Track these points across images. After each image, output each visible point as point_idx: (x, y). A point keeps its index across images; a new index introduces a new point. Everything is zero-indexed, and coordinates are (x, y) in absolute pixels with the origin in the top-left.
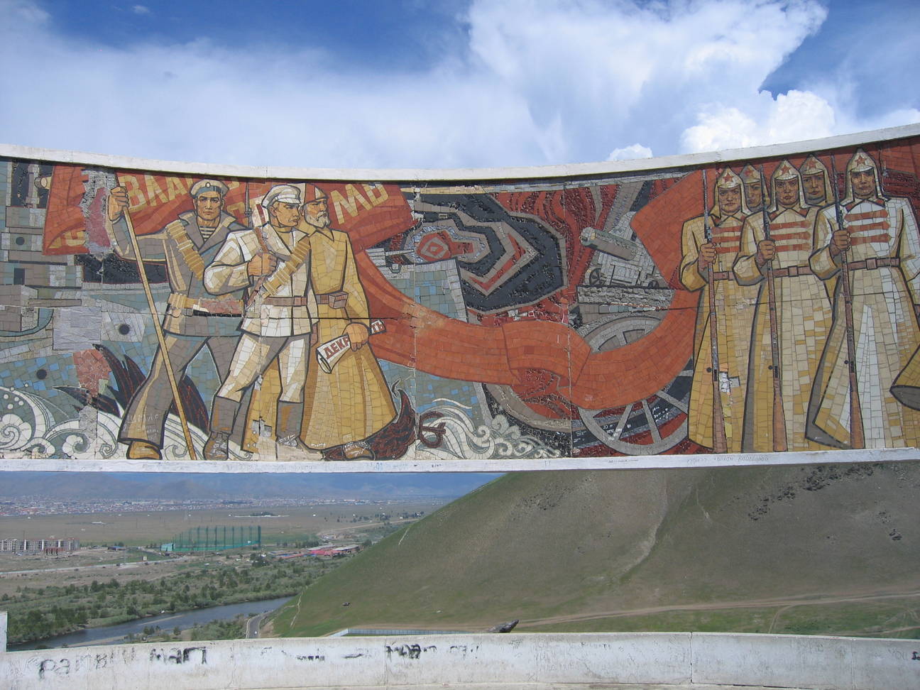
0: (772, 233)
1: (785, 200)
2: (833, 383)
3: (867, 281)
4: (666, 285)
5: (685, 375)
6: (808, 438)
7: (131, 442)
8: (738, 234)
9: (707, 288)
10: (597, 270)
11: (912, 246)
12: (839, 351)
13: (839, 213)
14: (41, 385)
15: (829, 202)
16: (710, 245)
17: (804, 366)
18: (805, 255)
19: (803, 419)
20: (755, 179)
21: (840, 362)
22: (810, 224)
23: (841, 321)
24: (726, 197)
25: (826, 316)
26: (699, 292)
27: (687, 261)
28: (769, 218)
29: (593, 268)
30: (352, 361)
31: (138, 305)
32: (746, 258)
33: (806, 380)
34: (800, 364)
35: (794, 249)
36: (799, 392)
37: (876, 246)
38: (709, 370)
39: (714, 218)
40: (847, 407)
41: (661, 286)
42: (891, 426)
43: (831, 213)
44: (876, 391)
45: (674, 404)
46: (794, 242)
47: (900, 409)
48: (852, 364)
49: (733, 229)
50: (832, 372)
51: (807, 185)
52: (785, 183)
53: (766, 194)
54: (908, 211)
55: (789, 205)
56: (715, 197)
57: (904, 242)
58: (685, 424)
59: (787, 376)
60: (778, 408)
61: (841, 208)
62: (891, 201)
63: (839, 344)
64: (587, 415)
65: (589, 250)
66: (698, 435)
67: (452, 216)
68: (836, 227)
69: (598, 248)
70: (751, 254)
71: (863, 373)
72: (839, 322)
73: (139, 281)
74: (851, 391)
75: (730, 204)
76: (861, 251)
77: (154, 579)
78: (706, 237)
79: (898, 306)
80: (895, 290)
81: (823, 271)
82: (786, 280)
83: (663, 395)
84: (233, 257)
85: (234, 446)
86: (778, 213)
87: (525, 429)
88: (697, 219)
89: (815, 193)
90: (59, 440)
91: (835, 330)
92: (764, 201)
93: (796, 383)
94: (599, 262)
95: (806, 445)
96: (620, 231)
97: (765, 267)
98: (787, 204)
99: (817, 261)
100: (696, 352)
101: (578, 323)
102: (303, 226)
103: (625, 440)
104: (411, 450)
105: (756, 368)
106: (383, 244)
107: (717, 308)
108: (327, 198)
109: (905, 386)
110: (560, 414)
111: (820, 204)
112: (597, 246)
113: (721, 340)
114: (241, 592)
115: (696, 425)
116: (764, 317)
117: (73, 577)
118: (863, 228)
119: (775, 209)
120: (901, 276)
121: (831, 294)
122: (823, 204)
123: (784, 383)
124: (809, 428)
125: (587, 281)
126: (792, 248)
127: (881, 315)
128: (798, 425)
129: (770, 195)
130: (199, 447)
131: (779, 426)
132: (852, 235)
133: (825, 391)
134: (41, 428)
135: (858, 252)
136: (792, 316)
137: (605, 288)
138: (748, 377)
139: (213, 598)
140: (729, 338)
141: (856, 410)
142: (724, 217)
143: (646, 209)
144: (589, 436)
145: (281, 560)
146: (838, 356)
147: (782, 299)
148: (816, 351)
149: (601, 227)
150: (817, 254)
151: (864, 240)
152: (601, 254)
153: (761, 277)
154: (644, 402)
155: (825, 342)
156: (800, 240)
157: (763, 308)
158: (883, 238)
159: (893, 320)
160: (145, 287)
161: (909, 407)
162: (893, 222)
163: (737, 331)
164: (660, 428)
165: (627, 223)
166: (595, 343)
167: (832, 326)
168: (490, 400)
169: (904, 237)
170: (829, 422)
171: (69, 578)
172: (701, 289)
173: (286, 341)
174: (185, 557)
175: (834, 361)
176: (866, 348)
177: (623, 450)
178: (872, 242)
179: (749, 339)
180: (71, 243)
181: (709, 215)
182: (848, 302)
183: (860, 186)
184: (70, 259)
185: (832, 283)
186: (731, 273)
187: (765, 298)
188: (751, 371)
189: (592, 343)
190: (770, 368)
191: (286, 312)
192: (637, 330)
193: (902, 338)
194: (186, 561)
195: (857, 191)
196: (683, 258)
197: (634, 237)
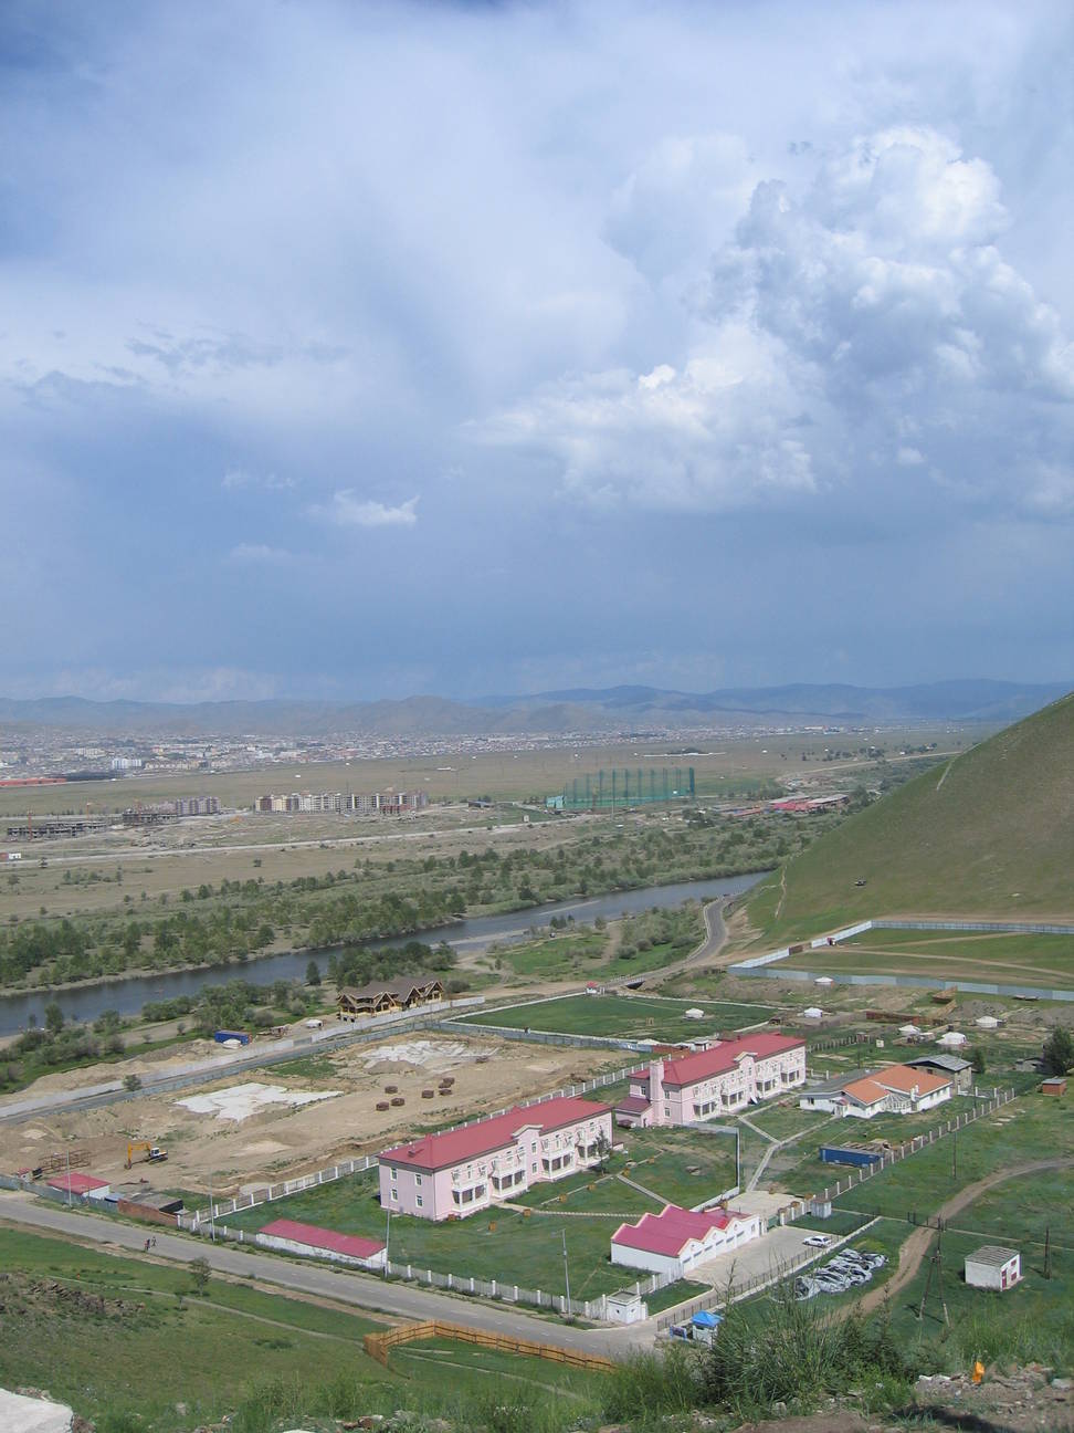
77: (545, 847)
114: (682, 866)
117: (429, 847)
139: (642, 874)
145: (730, 819)
171: (424, 847)
174: (584, 817)
194: (587, 822)
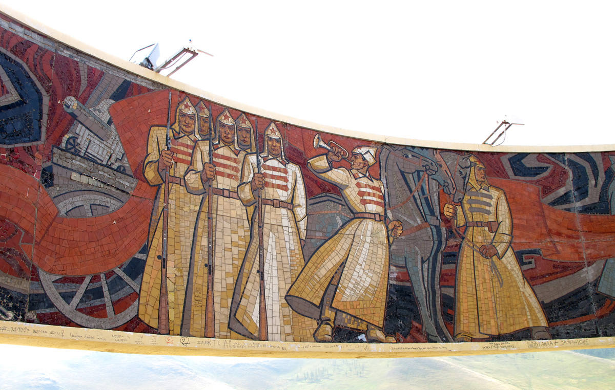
0: (214, 159)
1: (224, 138)
2: (249, 286)
3: (273, 216)
4: (131, 173)
5: (139, 258)
6: (231, 329)
8: (191, 151)
9: (163, 186)
10: (74, 138)
11: (300, 198)
12: (254, 262)
13: (258, 161)
15: (254, 151)
16: (169, 152)
17: (229, 269)
18: (235, 184)
19: (227, 312)
20: (206, 115)
21: (254, 271)
22: (240, 162)
23: (256, 240)
24: (184, 119)
25: (246, 234)
26: (156, 188)
27: (150, 158)
28: (213, 148)
29: (71, 135)
32: (194, 172)
34: (227, 266)
35: (228, 177)
36: (225, 290)
37: (279, 191)
38: (159, 257)
39: (174, 132)
40: (257, 306)
41: (127, 172)
42: (284, 325)
43: (253, 159)
44: (276, 297)
45: (128, 282)
46: (228, 171)
47: (291, 312)
48: (261, 273)
49: (187, 146)
50: (249, 278)
51: (239, 133)
52: (225, 126)
53: (213, 129)
54: (299, 174)
55: (228, 143)
56: (176, 116)
57: (296, 195)
58: (136, 303)
60: (210, 300)
61: (260, 158)
62: (289, 164)
63: (254, 257)
64: (47, 279)
65: (69, 117)
66: (146, 315)
68: (256, 171)
69: (79, 118)
70: (199, 170)
71: (268, 282)
72: (255, 240)
74: (261, 295)
75: (187, 126)
76: (271, 192)
78: (167, 145)
79: (291, 237)
80: (290, 226)
81: (246, 199)
82: (221, 199)
83: (120, 273)
86: (219, 146)
88: (161, 128)
89: (245, 141)
91: (252, 246)
92: (211, 134)
93: (224, 282)
94: (77, 132)
95: (229, 334)
96: (100, 111)
97: (207, 183)
98: (226, 142)
99: (243, 191)
100: (150, 239)
101: (49, 182)
103: (80, 310)
105: (196, 263)
107: (169, 205)
109: (294, 296)
110: (19, 273)
111: (247, 150)
112: (77, 117)
113: (171, 233)
115: (146, 305)
116: (203, 223)
118: (273, 177)
119: (217, 142)
120: (293, 217)
121: (250, 219)
122: (249, 151)
123: (215, 280)
124: (231, 320)
125: (63, 145)
126: (227, 175)
127: (281, 242)
128: (224, 317)
129: (215, 131)
131: (210, 315)
132: (266, 180)
133: (243, 292)
135: (268, 192)
136: (223, 228)
137: (79, 158)
138: (189, 270)
140: (177, 234)
141: (263, 310)
142: (181, 134)
143: (123, 102)
146: (253, 266)
147: (217, 212)
148: (238, 259)
149: (83, 100)
150: (243, 185)
151: (273, 186)
152: (80, 125)
153: (204, 191)
154: (102, 276)
155: (245, 253)
156: (232, 172)
157: (203, 216)
158: (284, 188)
159: (288, 247)
161: (296, 312)
162: (291, 179)
163: (183, 229)
164: (113, 304)
165: (106, 107)
166: (64, 207)
167: (250, 241)
169: (296, 191)
170: (245, 317)
172: (159, 186)
175: (250, 269)
176: (271, 264)
177: (78, 321)
178: (277, 188)
179: (192, 239)
181: (170, 128)
182: (261, 227)
183: (273, 148)
185: (251, 209)
186: (182, 181)
187: (205, 209)
188: (192, 265)
189: (61, 205)
190: (206, 265)
192: (103, 205)
193: (293, 261)
195: (270, 150)
196: (148, 155)
197: (110, 122)
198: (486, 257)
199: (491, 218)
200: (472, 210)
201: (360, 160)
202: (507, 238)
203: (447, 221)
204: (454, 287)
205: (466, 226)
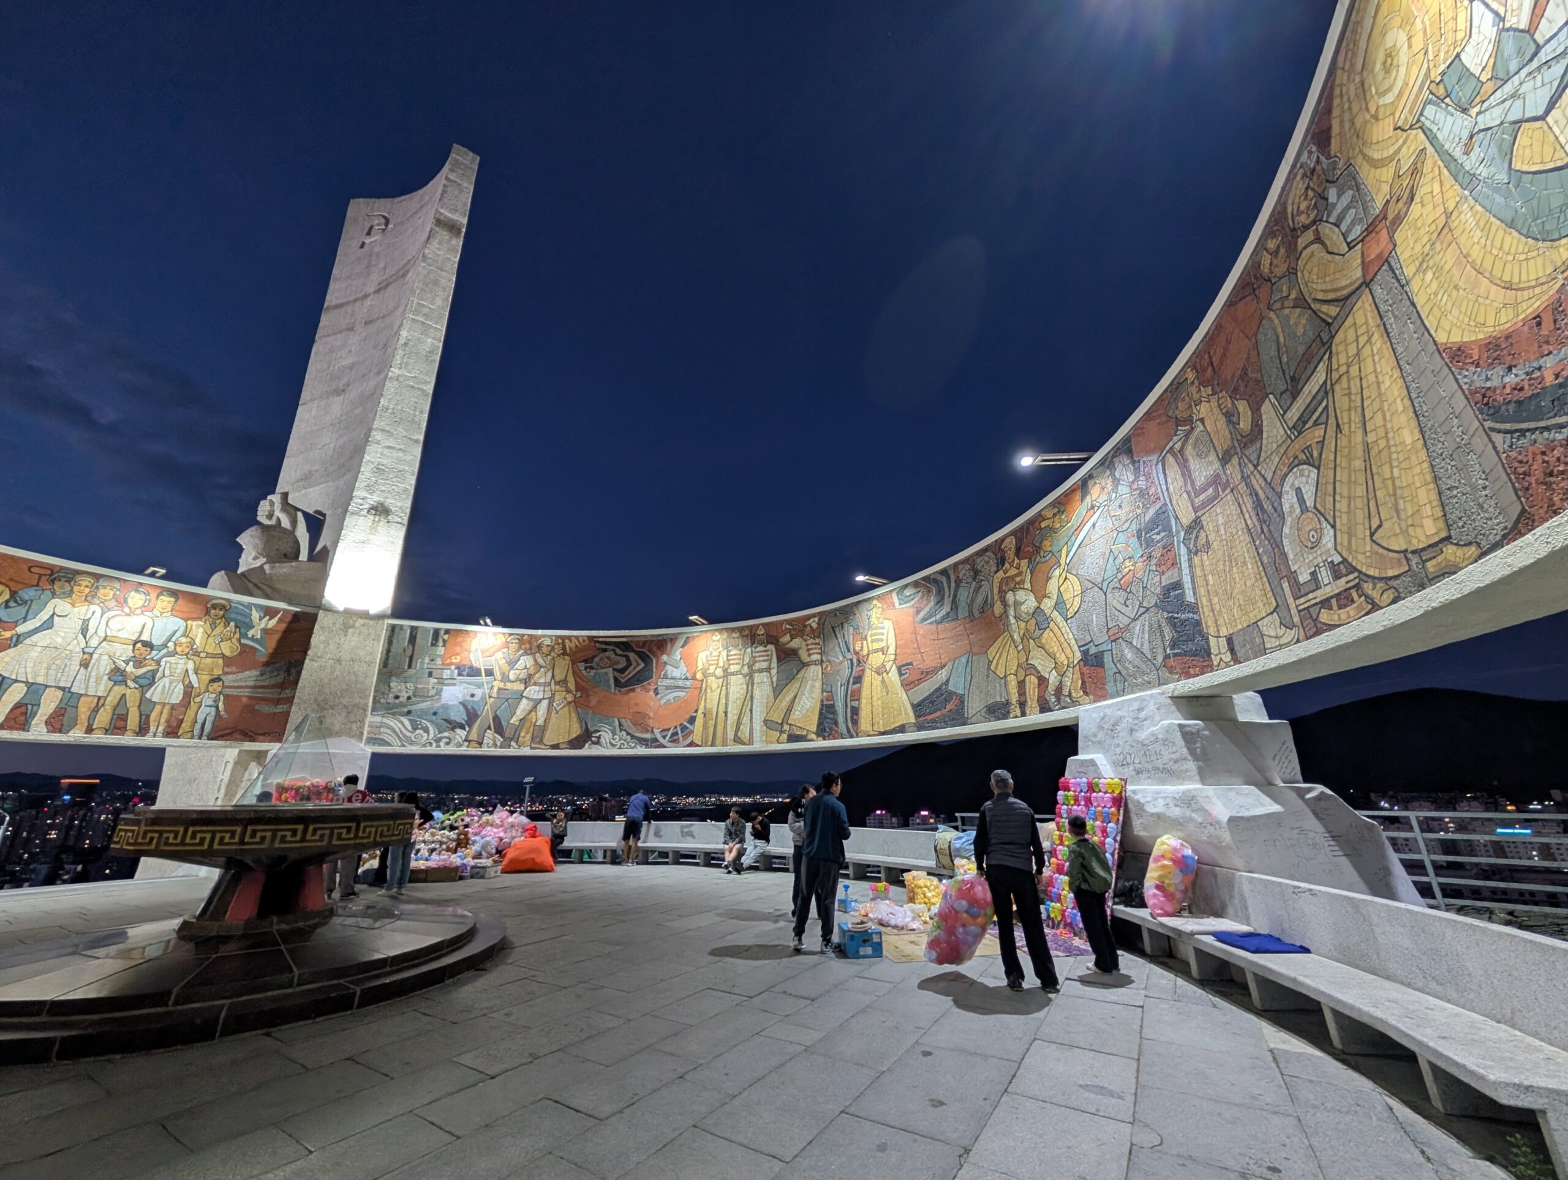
0: (729, 658)
1: (734, 645)
2: (745, 719)
3: (759, 678)
6: (735, 741)
7: (469, 741)
8: (718, 658)
9: (705, 680)
10: (666, 672)
11: (774, 664)
12: (748, 705)
14: (434, 718)
15: (749, 646)
16: (708, 662)
18: (739, 667)
19: (732, 733)
20: (725, 636)
21: (748, 710)
22: (742, 654)
23: (749, 694)
24: (714, 643)
25: (744, 692)
26: (702, 682)
27: (699, 669)
28: (729, 652)
30: (566, 709)
31: (480, 686)
32: (719, 668)
33: (736, 717)
34: (734, 711)
36: (733, 722)
37: (763, 663)
38: (703, 713)
39: (710, 652)
40: (749, 728)
42: (762, 736)
43: (749, 650)
44: (759, 722)
46: (736, 662)
48: (751, 710)
49: (716, 656)
50: (745, 714)
51: (743, 639)
52: (734, 638)
53: (729, 642)
54: (774, 650)
56: (711, 644)
57: (772, 662)
59: (729, 715)
61: (752, 647)
62: (769, 646)
63: (748, 703)
64: (657, 731)
66: (696, 740)
67: (614, 651)
68: (751, 656)
70: (721, 666)
71: (755, 715)
73: (480, 675)
74: (751, 722)
75: (716, 646)
76: (757, 666)
78: (707, 659)
79: (768, 688)
80: (767, 681)
81: (745, 673)
82: (732, 677)
84: (522, 666)
85: (513, 743)
86: (732, 650)
87: (633, 737)
88: (704, 652)
90: (438, 741)
91: (747, 697)
92: (728, 645)
93: (732, 719)
94: (668, 668)
95: (734, 744)
96: (676, 656)
97: (726, 671)
98: (735, 647)
99: (744, 670)
100: (699, 705)
101: (657, 694)
102: (552, 654)
104: (587, 745)
105: (720, 710)
106: (585, 661)
107: (708, 687)
108: (563, 642)
109: (767, 720)
110: (647, 731)
111: (746, 647)
113: (708, 700)
115: (696, 736)
116: (724, 692)
118: (760, 656)
119: (730, 648)
120: (770, 676)
123: (728, 719)
124: (734, 737)
125: (662, 677)
126: (735, 664)
127: (763, 691)
130: (499, 744)
131: (725, 736)
132: (756, 660)
133: (742, 722)
134: (432, 735)
136: (733, 691)
138: (716, 716)
140: (711, 700)
142: (713, 652)
143: (686, 648)
144: (655, 740)
146: (747, 708)
147: (730, 684)
148: (740, 705)
150: (743, 667)
151: (760, 662)
153: (724, 676)
154: (678, 726)
155: (743, 702)
156: (738, 661)
157: (723, 688)
158: (766, 660)
159: (766, 694)
160: (484, 678)
161: (768, 728)
162: (769, 654)
163: (714, 695)
165: (679, 653)
166: (663, 701)
167: (746, 695)
168: (620, 725)
169: (772, 660)
170: (742, 735)
172: (703, 680)
173: (540, 700)
175: (746, 710)
176: (756, 705)
177: (668, 746)
179: (718, 699)
180: (454, 661)
181: (708, 650)
183: (760, 640)
184: (453, 667)
186: (713, 674)
187: (724, 684)
188: (717, 714)
190: (724, 712)
191: (542, 688)
193: (769, 700)
195: (758, 642)
196: (698, 667)
197: (681, 659)
198: (879, 674)
199: (883, 644)
200: (873, 641)
201: (809, 628)
202: (893, 657)
203: (857, 653)
204: (858, 700)
205: (868, 655)
